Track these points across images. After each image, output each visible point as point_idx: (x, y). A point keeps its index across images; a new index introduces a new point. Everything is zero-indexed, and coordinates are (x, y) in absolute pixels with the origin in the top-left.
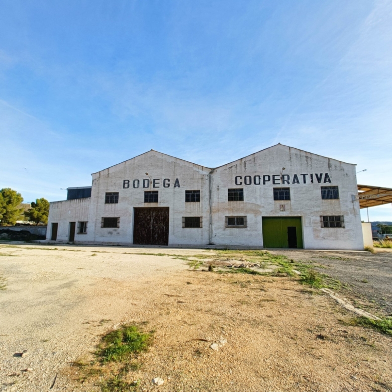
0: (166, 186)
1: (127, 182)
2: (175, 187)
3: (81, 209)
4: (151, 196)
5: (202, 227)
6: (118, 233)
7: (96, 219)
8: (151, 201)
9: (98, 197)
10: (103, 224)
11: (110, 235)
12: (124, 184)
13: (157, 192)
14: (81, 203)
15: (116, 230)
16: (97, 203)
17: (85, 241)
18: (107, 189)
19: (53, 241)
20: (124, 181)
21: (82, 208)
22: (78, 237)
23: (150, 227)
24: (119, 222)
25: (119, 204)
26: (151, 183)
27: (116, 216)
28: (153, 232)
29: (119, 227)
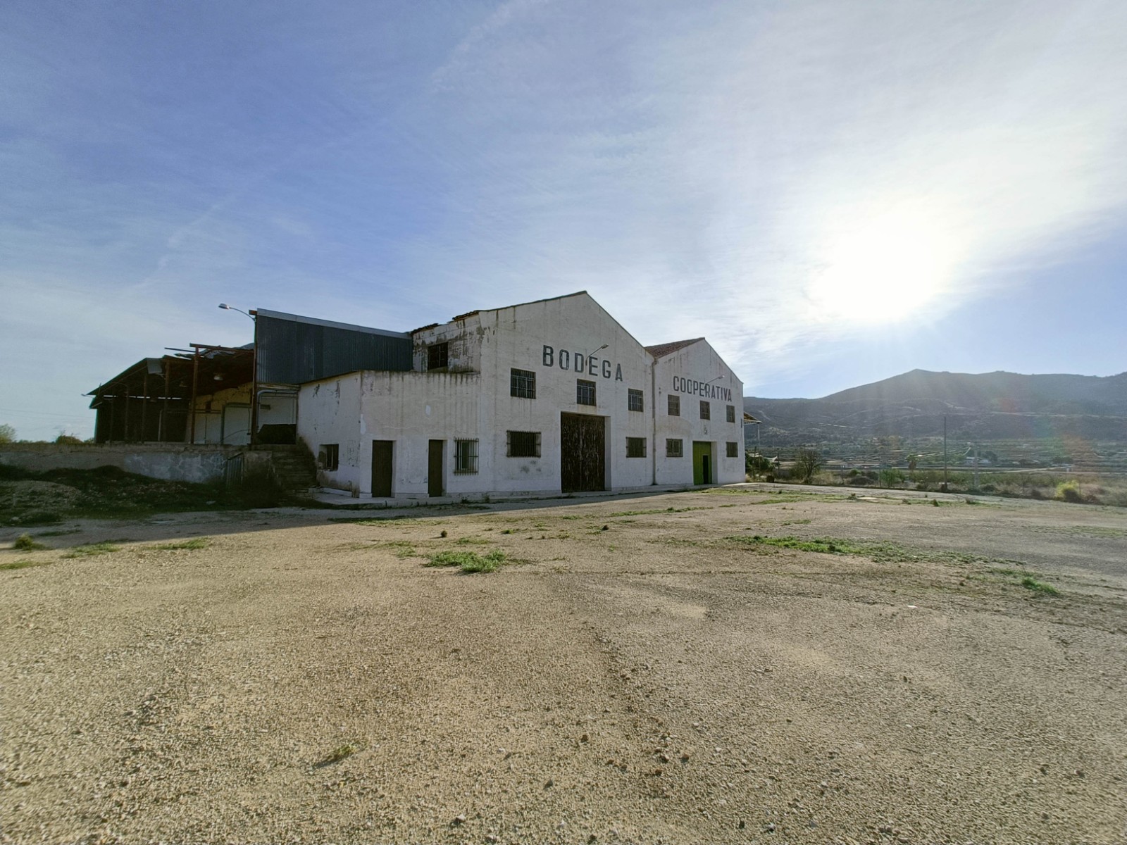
0: (607, 374)
1: (548, 351)
2: (616, 379)
3: (459, 405)
4: (586, 392)
5: (645, 457)
6: (540, 470)
7: (495, 435)
8: (585, 403)
9: (495, 376)
10: (509, 445)
11: (524, 473)
12: (545, 354)
13: (593, 384)
14: (459, 387)
15: (534, 463)
16: (496, 394)
17: (475, 494)
18: (514, 361)
19: (381, 501)
20: (545, 347)
21: (462, 403)
22: (455, 484)
23: (578, 456)
24: (539, 444)
25: (537, 400)
26: (586, 364)
27: (534, 430)
28: (582, 467)
29: (539, 456)
